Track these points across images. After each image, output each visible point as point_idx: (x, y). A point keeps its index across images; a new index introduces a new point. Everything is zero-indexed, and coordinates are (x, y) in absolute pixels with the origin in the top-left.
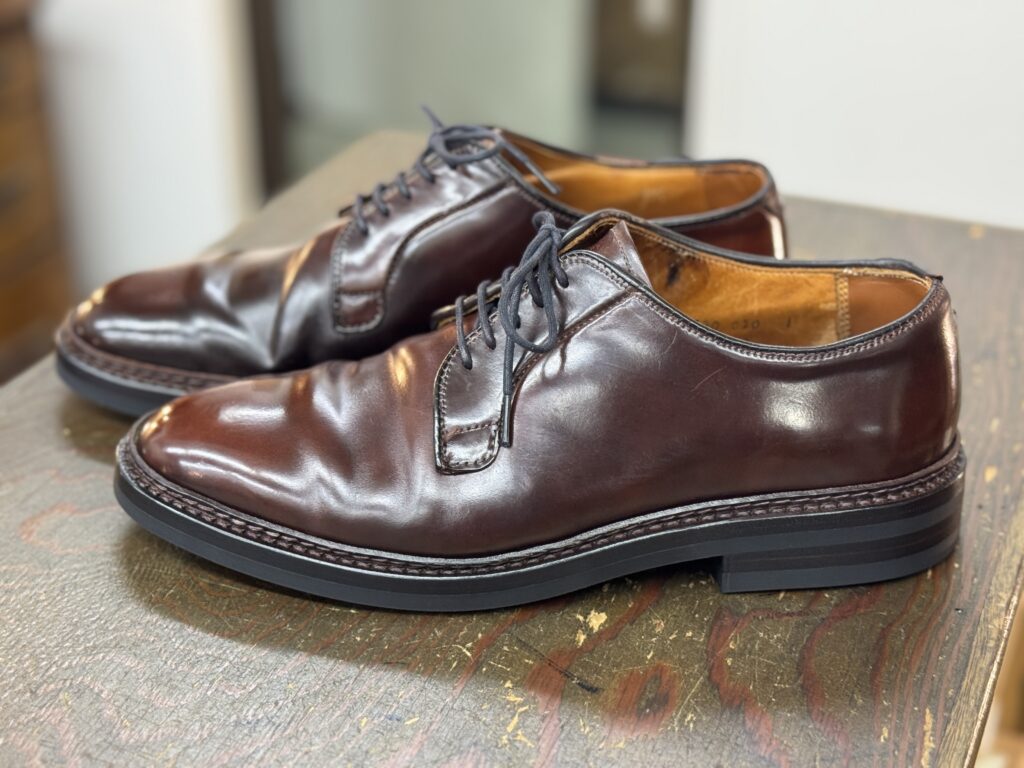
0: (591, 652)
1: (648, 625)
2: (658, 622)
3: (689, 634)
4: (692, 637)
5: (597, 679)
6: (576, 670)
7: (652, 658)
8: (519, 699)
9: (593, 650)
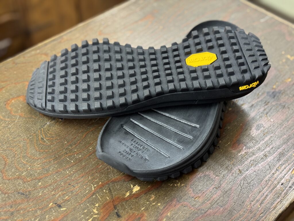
0: (127, 201)
1: (150, 196)
2: (153, 196)
3: (159, 204)
4: (159, 206)
5: (122, 212)
6: (119, 207)
7: (143, 210)
8: (97, 212)
9: (128, 200)
